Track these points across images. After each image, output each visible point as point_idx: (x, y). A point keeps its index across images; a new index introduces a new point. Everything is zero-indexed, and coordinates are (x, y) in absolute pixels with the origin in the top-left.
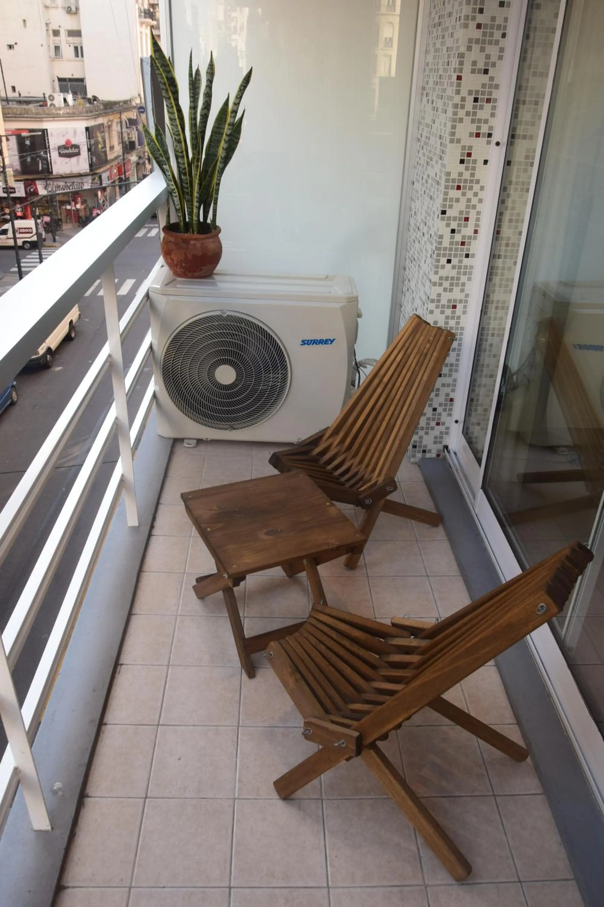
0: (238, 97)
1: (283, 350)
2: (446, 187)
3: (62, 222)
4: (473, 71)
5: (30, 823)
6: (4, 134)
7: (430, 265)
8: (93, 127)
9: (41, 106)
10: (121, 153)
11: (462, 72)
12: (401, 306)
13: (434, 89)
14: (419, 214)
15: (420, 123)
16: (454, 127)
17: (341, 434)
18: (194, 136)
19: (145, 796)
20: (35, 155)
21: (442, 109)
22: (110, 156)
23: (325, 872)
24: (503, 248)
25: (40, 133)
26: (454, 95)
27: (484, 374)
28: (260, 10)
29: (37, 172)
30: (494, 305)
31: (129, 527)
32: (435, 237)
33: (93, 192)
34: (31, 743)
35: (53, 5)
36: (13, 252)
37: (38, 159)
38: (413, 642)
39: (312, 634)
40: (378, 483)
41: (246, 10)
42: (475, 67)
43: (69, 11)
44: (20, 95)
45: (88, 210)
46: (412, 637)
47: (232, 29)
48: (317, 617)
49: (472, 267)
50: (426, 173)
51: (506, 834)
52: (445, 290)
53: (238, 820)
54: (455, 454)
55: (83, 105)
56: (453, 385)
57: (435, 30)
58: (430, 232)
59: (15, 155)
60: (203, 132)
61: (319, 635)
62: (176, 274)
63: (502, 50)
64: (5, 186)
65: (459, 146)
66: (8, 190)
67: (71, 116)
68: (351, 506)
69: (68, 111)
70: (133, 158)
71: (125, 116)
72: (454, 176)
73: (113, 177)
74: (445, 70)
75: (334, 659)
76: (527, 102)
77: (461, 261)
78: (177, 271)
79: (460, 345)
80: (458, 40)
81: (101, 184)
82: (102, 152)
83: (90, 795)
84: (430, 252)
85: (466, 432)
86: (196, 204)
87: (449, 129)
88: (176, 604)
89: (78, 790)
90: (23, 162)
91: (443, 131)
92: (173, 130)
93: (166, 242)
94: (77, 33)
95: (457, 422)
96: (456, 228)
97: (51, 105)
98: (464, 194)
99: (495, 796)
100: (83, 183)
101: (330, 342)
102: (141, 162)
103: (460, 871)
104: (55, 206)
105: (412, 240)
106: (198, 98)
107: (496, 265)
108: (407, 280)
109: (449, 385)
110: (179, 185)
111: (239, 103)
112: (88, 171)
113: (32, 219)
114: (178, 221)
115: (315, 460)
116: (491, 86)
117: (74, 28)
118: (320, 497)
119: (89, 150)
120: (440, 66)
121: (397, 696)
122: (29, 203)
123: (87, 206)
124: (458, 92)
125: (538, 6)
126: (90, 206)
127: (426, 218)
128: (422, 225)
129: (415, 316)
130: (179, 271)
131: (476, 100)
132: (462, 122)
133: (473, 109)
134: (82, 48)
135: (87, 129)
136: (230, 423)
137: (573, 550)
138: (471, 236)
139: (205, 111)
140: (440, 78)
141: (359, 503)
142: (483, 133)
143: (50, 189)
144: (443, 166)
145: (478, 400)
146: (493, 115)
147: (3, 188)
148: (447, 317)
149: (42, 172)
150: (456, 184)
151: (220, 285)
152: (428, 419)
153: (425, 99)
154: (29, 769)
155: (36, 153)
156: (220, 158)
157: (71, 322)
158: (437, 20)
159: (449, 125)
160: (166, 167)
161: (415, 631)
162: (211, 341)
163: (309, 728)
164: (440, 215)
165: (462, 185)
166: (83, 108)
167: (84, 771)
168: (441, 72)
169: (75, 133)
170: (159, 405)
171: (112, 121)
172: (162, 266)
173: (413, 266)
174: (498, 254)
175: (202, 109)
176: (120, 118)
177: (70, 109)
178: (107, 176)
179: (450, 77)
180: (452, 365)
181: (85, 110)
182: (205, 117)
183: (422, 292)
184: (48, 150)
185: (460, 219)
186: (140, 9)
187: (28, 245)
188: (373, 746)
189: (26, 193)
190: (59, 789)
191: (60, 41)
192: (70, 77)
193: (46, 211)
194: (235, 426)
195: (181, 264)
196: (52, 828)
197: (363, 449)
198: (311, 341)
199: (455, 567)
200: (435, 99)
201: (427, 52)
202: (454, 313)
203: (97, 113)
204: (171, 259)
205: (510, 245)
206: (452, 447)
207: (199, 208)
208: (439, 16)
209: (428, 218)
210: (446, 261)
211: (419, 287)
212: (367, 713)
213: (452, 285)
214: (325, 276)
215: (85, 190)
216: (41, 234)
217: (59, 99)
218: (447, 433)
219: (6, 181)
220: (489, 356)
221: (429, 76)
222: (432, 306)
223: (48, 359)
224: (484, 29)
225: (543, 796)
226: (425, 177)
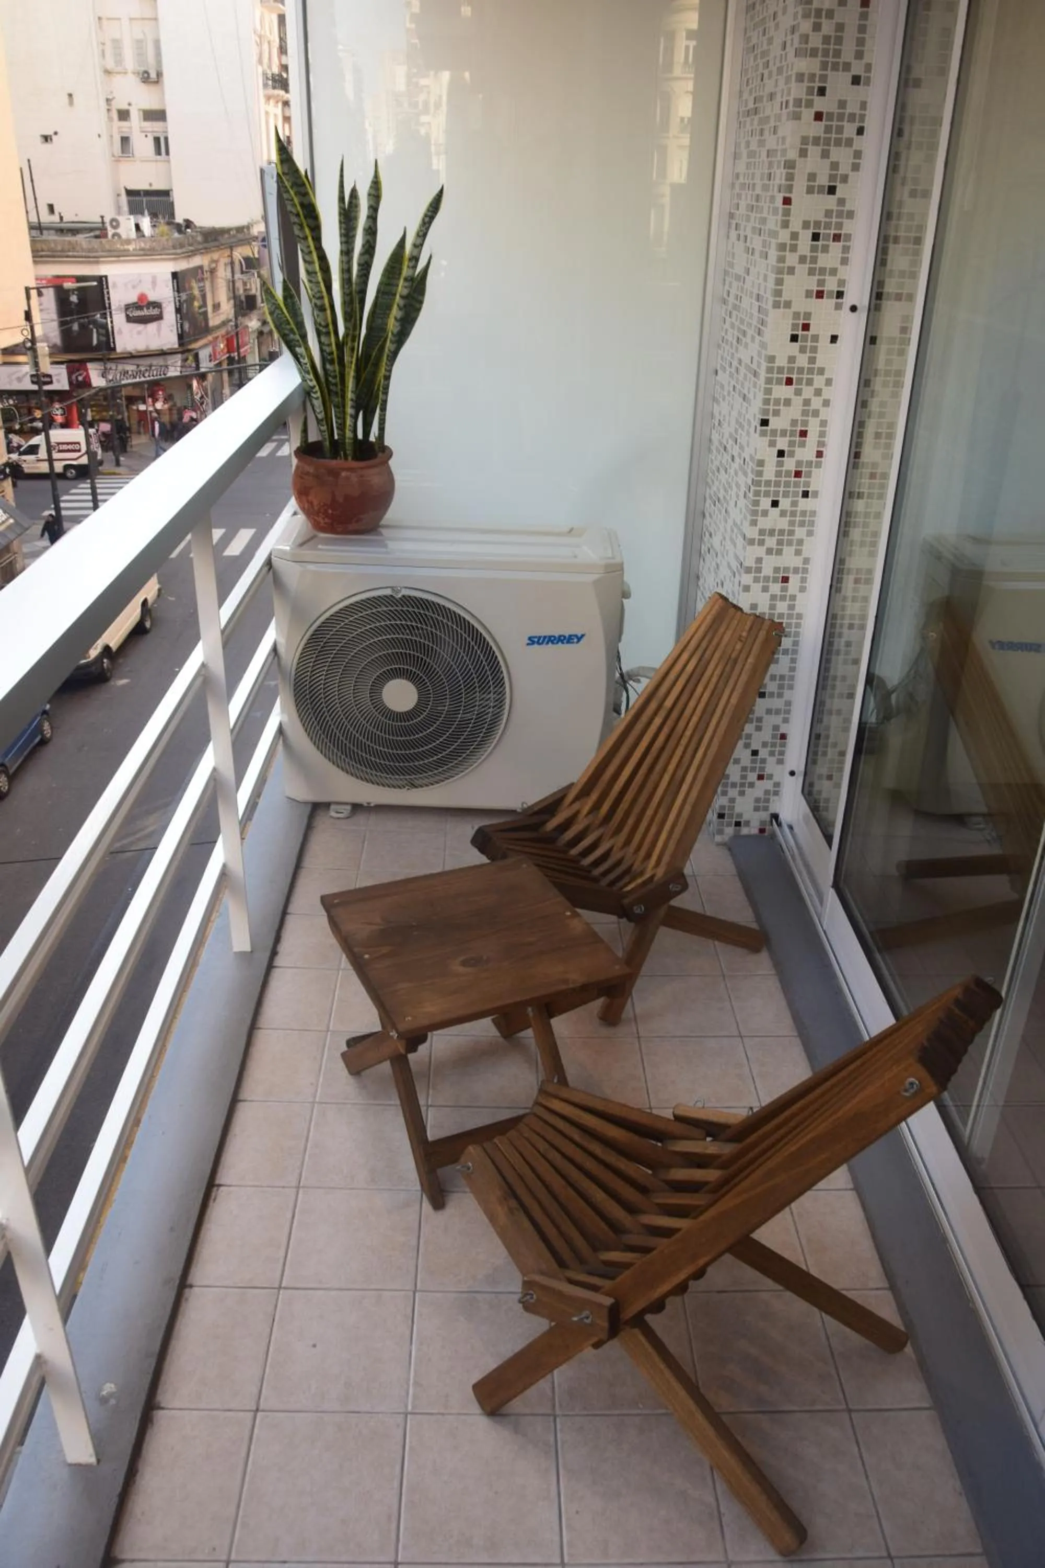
0: (421, 234)
1: (497, 653)
2: (769, 381)
3: (130, 433)
4: (810, 190)
5: (61, 1451)
6: (34, 286)
7: (744, 510)
8: (185, 272)
9: (97, 237)
10: (231, 315)
11: (791, 192)
12: (698, 578)
13: (748, 220)
14: (725, 425)
15: (726, 273)
16: (779, 282)
17: (594, 796)
18: (348, 298)
19: (254, 1408)
20: (86, 320)
21: (762, 252)
22: (214, 321)
23: (557, 1538)
24: (866, 481)
25: (95, 283)
26: (778, 229)
27: (837, 692)
28: (467, 75)
29: (89, 348)
30: (851, 578)
31: (236, 953)
32: (751, 463)
33: (184, 381)
34: (65, 1316)
35: (119, 69)
36: (47, 484)
37: (91, 326)
38: (709, 1147)
39: (538, 1134)
40: (656, 879)
41: (446, 76)
42: (812, 184)
43: (145, 78)
44: (61, 218)
45: (175, 412)
46: (709, 1139)
47: (420, 107)
48: (548, 1104)
49: (813, 513)
50: (737, 356)
51: (867, 1477)
52: (769, 551)
53: (411, 1448)
54: (791, 828)
55: (167, 234)
56: (786, 712)
57: (748, 119)
58: (743, 455)
59: (53, 320)
60: (363, 292)
61: (551, 1135)
62: (318, 527)
63: (858, 154)
64: (34, 373)
65: (790, 312)
66: (40, 378)
67: (148, 253)
68: (613, 918)
69: (143, 245)
70: (253, 324)
71: (239, 253)
72: (781, 362)
73: (218, 357)
74: (765, 188)
75: (575, 1174)
76: (901, 240)
77: (794, 504)
78: (318, 523)
79: (796, 643)
80: (784, 138)
81: (198, 367)
82: (200, 314)
83: (162, 1405)
84: (743, 489)
85: (808, 791)
86: (350, 410)
87: (771, 284)
88: (312, 1084)
89: (143, 1397)
90: (66, 332)
91: (762, 288)
92: (312, 290)
93: (300, 475)
94: (158, 115)
95: (792, 773)
96: (786, 449)
97: (114, 235)
98: (798, 393)
99: (850, 1411)
100: (167, 367)
101: (575, 640)
102: (266, 329)
103: (788, 1538)
104: (118, 406)
105: (714, 468)
106: (354, 236)
107: (854, 510)
108: (707, 534)
109: (778, 712)
110: (323, 379)
111: (422, 245)
112: (176, 346)
113: (81, 427)
114: (320, 439)
115: (550, 839)
116: (840, 214)
117: (155, 106)
118: (555, 902)
119: (178, 310)
120: (758, 181)
121: (677, 1236)
122: (75, 400)
123: (175, 405)
124: (785, 224)
125: (917, 83)
126: (179, 405)
127: (736, 431)
128: (731, 442)
129: (717, 596)
130: (322, 521)
131: (816, 237)
132: (793, 274)
133: (812, 251)
134: (166, 139)
135: (175, 275)
136: (408, 777)
137: (967, 990)
138: (812, 462)
139: (367, 257)
140: (757, 201)
141: (623, 912)
142: (828, 292)
143: (110, 377)
144: (763, 345)
145: (827, 737)
146: (845, 261)
147: (32, 376)
148: (773, 597)
149: (98, 348)
150: (785, 376)
151: (391, 545)
152: (744, 769)
153: (733, 234)
154: (60, 1357)
155: (87, 317)
156: (390, 334)
157: (145, 602)
158: (751, 105)
159: (772, 277)
160: (300, 350)
161: (712, 1129)
162: (376, 640)
163: (531, 1292)
164: (759, 428)
165: (794, 377)
166: (167, 240)
167: (153, 1365)
168: (758, 191)
169: (154, 283)
170: (287, 746)
171: (216, 262)
172: (295, 514)
173: (717, 512)
174: (857, 490)
175: (361, 254)
176: (231, 256)
177: (145, 242)
178: (208, 354)
179: (773, 198)
180: (782, 677)
181: (170, 244)
182: (366, 267)
183: (731, 554)
184: (108, 311)
185: (792, 434)
186: (265, 74)
187: (73, 471)
188: (639, 1321)
189: (71, 383)
190: (111, 1395)
191: (130, 128)
192: (147, 187)
193: (104, 414)
194: (417, 782)
195: (326, 511)
196: (99, 1461)
197: (631, 821)
198: (545, 637)
199: (788, 1021)
200: (749, 235)
201: (736, 156)
202: (784, 589)
203: (191, 248)
204: (308, 501)
205: (878, 476)
206: (786, 816)
207: (355, 418)
208: (755, 98)
209: (740, 431)
210: (770, 503)
211: (727, 548)
212: (627, 1266)
213: (780, 542)
214: (567, 529)
215: (170, 378)
216: (96, 453)
217: (127, 226)
218: (776, 793)
219: (36, 364)
220: (845, 662)
221: (739, 196)
222: (747, 579)
223: (105, 665)
224: (826, 120)
225: (932, 1412)
226: (735, 363)
